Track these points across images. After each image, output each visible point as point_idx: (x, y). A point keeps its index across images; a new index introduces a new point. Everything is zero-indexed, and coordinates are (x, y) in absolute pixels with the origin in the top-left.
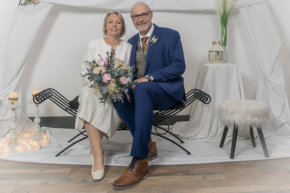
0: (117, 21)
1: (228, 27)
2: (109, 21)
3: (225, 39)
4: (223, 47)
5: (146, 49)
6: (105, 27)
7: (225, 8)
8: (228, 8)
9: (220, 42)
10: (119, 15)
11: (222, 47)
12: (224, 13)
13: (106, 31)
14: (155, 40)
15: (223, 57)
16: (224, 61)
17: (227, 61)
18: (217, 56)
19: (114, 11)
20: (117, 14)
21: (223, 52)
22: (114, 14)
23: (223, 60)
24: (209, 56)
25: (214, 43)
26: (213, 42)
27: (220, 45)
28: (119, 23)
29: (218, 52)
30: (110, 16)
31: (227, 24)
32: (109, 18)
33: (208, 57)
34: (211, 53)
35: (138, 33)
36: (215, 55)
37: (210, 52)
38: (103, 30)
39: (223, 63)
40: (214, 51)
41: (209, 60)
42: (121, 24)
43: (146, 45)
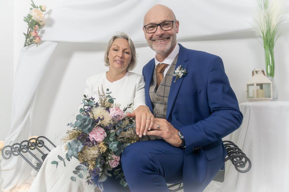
0: (125, 49)
1: (275, 50)
2: (113, 47)
3: (273, 68)
4: (270, 78)
5: (162, 85)
6: (108, 55)
7: (268, 24)
8: (274, 23)
9: (263, 72)
10: (129, 41)
11: (268, 78)
12: (269, 30)
13: (108, 59)
14: (180, 73)
15: (270, 92)
16: (272, 98)
17: (277, 98)
18: (260, 91)
19: (123, 34)
20: (127, 39)
21: (269, 84)
22: (123, 39)
23: (270, 97)
24: (248, 91)
25: (255, 73)
26: (253, 72)
27: (264, 74)
28: (127, 53)
29: (261, 86)
30: (116, 40)
31: (273, 46)
32: (114, 43)
33: (246, 93)
34: (250, 87)
35: (154, 59)
36: (257, 90)
37: (248, 85)
38: (105, 58)
39: (271, 101)
40: (255, 85)
41: (248, 97)
42: (131, 54)
43: (163, 78)
